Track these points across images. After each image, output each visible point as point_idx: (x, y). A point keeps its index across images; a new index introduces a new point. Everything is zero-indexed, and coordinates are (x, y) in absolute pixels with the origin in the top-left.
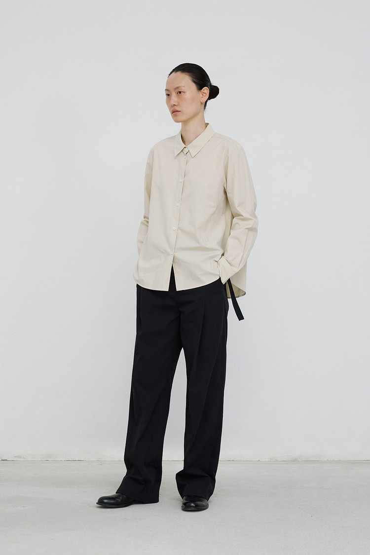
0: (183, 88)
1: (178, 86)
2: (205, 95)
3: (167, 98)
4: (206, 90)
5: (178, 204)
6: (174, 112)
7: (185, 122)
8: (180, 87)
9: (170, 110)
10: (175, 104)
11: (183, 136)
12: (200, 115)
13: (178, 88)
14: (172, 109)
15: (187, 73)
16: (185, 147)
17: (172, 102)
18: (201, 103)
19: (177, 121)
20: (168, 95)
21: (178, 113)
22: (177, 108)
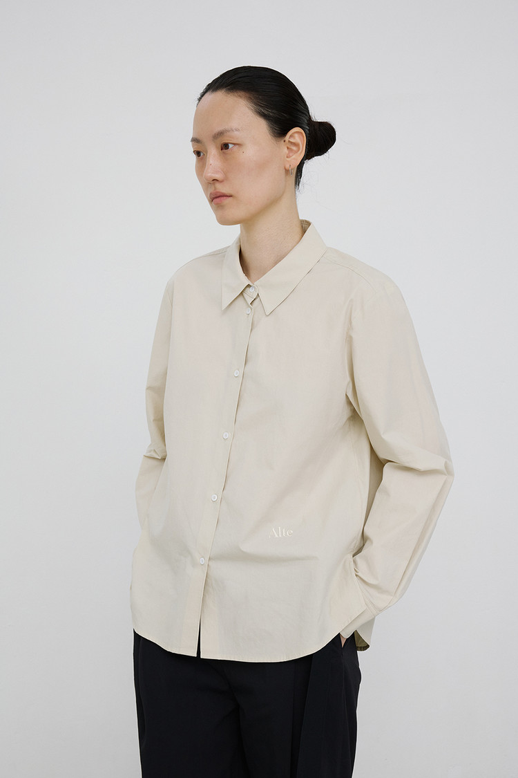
0: (236, 132)
1: (220, 129)
2: (294, 148)
3: (198, 161)
4: (298, 136)
5: (227, 435)
6: (217, 198)
7: (247, 223)
8: (227, 131)
9: (205, 190)
10: (218, 176)
11: (246, 255)
12: (285, 202)
13: (221, 134)
14: (211, 190)
15: (242, 93)
16: (249, 286)
17: (210, 173)
18: (287, 171)
19: (224, 221)
20: (198, 153)
21: (227, 201)
22: (222, 189)
